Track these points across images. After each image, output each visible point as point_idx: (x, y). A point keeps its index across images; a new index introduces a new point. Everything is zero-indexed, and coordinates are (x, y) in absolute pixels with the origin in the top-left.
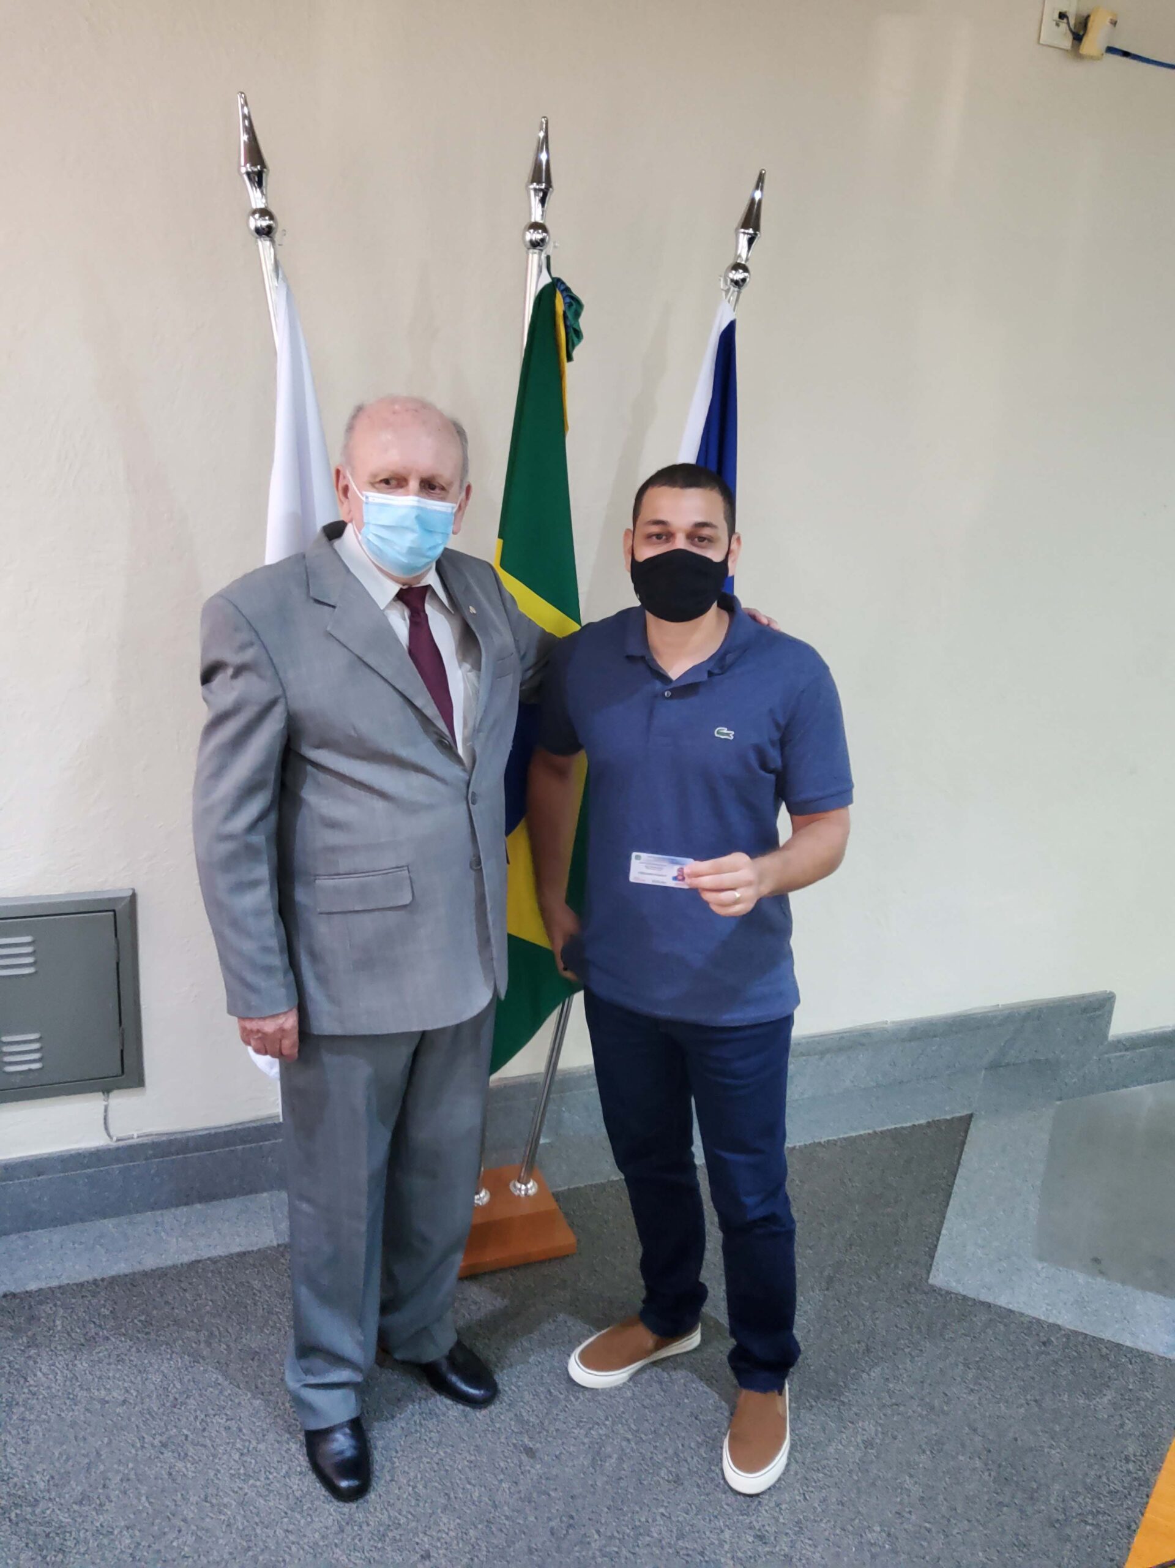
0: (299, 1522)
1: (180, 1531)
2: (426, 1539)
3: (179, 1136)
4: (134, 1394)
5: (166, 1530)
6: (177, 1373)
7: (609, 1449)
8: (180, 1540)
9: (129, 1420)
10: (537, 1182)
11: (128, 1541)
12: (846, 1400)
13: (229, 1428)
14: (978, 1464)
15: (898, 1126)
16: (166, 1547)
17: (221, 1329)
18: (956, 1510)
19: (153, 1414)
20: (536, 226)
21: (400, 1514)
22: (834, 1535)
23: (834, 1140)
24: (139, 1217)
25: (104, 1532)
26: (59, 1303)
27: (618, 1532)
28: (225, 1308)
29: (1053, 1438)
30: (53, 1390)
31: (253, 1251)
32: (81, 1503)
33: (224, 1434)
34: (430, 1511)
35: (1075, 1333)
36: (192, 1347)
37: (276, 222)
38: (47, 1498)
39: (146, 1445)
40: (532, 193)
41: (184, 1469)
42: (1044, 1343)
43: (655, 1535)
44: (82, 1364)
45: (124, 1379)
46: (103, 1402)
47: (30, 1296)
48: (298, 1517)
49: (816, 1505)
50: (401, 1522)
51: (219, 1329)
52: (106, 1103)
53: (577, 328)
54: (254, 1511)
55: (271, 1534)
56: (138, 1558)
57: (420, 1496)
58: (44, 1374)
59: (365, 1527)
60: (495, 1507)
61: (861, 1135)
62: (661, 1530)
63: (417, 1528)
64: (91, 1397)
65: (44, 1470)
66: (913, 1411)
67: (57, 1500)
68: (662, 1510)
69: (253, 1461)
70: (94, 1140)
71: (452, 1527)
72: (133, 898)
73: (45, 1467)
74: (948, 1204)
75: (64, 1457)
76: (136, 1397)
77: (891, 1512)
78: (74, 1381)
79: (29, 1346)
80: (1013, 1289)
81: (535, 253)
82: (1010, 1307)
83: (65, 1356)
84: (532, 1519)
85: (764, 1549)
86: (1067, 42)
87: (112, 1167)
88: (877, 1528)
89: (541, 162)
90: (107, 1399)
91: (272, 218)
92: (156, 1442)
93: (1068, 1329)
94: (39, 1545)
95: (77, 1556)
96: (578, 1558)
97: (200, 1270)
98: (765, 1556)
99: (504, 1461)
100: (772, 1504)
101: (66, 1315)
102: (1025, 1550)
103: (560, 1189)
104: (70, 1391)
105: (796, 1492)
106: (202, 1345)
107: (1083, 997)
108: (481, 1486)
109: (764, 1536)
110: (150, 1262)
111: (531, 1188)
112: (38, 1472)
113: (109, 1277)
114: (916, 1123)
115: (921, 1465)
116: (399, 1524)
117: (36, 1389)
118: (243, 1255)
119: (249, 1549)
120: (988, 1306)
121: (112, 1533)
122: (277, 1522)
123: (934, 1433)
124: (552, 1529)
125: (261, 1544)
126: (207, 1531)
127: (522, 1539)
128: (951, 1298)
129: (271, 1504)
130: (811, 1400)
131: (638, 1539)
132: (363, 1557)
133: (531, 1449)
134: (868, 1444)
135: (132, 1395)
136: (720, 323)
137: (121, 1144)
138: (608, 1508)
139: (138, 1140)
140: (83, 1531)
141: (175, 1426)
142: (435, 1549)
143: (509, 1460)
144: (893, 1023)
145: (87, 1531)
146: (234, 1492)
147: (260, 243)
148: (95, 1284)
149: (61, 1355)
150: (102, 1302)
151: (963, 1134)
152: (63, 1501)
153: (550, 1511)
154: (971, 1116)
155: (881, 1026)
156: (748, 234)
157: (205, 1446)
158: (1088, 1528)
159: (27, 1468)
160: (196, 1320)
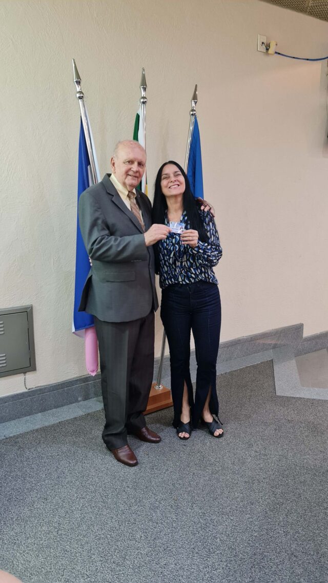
1: (92, 478)
3: (46, 387)
14: (306, 429)
15: (253, 364)
18: (304, 438)
23: (236, 370)
24: (37, 415)
25: (70, 482)
26: (23, 437)
27: (217, 457)
31: (78, 417)
32: (58, 478)
33: (93, 456)
37: (84, 95)
39: (71, 463)
42: (312, 403)
44: (39, 449)
45: (55, 450)
46: (52, 456)
47: (12, 438)
52: (25, 377)
61: (243, 368)
70: (22, 390)
72: (32, 307)
74: (274, 378)
80: (299, 394)
82: (301, 397)
86: (265, 51)
87: (28, 398)
92: (74, 461)
93: (318, 399)
97: (63, 424)
101: (27, 440)
107: (294, 325)
110: (47, 424)
111: (161, 387)
113: (36, 429)
114: (257, 363)
118: (75, 418)
120: (294, 398)
128: (284, 397)
137: (30, 390)
139: (35, 389)
144: (246, 336)
147: (80, 101)
148: (32, 431)
149: (31, 449)
150: (37, 435)
151: (272, 363)
153: (197, 456)
154: (272, 360)
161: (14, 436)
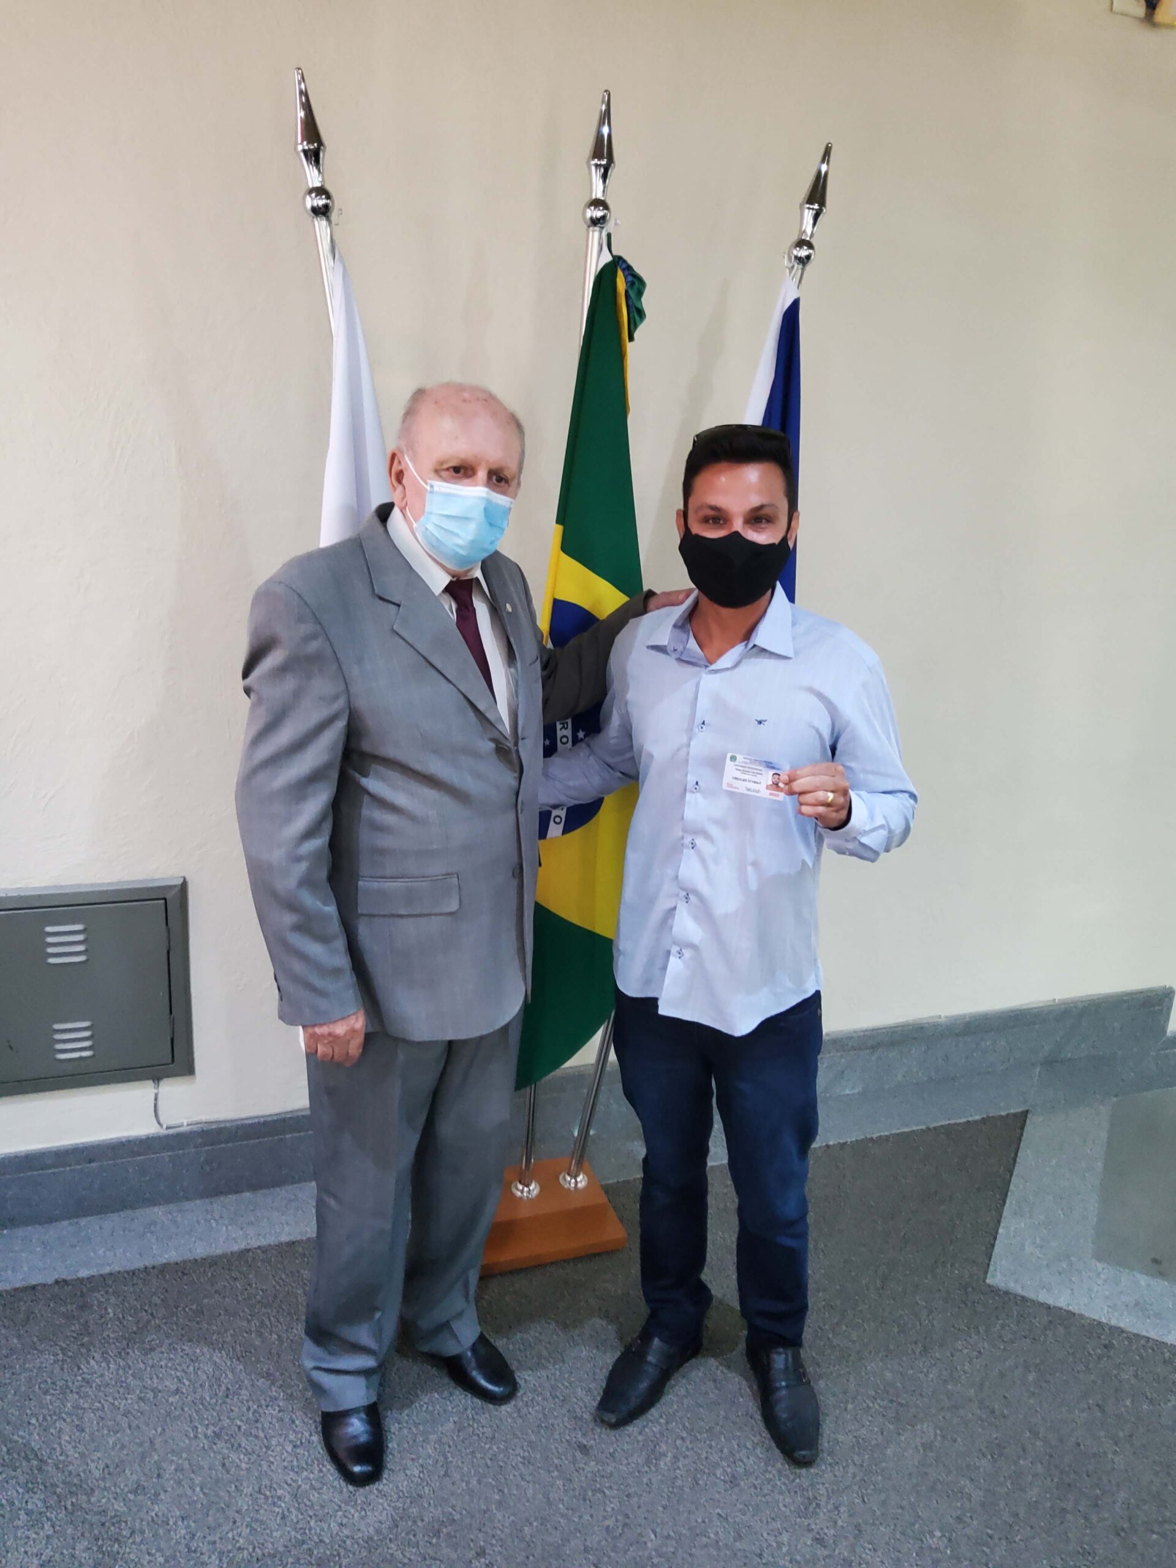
0: (353, 1516)
1: (235, 1522)
2: (480, 1535)
3: (228, 1125)
4: (187, 1383)
5: (221, 1521)
6: (229, 1364)
7: (663, 1447)
8: (235, 1532)
9: (183, 1410)
10: (588, 1176)
11: (183, 1532)
12: (904, 1402)
13: (282, 1420)
14: (1039, 1468)
15: (952, 1122)
16: (221, 1539)
17: (272, 1318)
18: (1017, 1515)
19: (206, 1404)
20: (597, 203)
21: (455, 1510)
22: (894, 1539)
23: (886, 1136)
24: (187, 1205)
25: (160, 1522)
26: (110, 1290)
27: (673, 1532)
28: (275, 1297)
29: (1116, 1444)
30: (107, 1378)
31: (302, 1240)
32: (135, 1492)
33: (276, 1425)
34: (485, 1508)
35: (1136, 1335)
36: (243, 1336)
37: (333, 203)
38: (102, 1486)
39: (200, 1436)
40: (593, 168)
41: (238, 1461)
42: (1105, 1346)
43: (712, 1536)
44: (134, 1352)
45: (176, 1369)
46: (156, 1391)
47: (82, 1283)
48: (352, 1511)
49: (876, 1509)
50: (456, 1518)
51: (270, 1320)
52: (156, 1091)
53: (639, 307)
54: (308, 1503)
55: (325, 1526)
56: (193, 1549)
57: (473, 1491)
58: (96, 1362)
59: (420, 1523)
60: (549, 1503)
61: (914, 1131)
62: (718, 1533)
63: (471, 1525)
64: (144, 1387)
65: (99, 1458)
66: (973, 1414)
67: (113, 1488)
68: (719, 1511)
69: (306, 1453)
70: (143, 1127)
71: (507, 1524)
72: (184, 887)
73: (99, 1455)
74: (1004, 1202)
75: (118, 1447)
76: (189, 1386)
77: (951, 1517)
78: (127, 1370)
79: (81, 1334)
80: (1072, 1290)
81: (595, 231)
82: (1071, 1308)
83: (117, 1344)
84: (587, 1517)
85: (821, 1552)
86: (1141, 10)
87: (162, 1155)
88: (938, 1534)
89: (603, 136)
90: (160, 1388)
91: (328, 197)
92: (209, 1432)
93: (1130, 1332)
94: (95, 1535)
95: (134, 1547)
96: (634, 1558)
97: (250, 1260)
98: (824, 1560)
99: (559, 1458)
100: (830, 1507)
101: (118, 1303)
102: (1090, 1558)
103: (610, 1182)
104: (123, 1379)
105: (855, 1495)
106: (253, 1335)
107: (1141, 992)
108: (534, 1482)
109: (823, 1538)
110: (200, 1250)
111: (581, 1181)
112: (93, 1461)
113: (161, 1265)
114: (970, 1119)
115: (982, 1470)
116: (454, 1520)
117: (89, 1377)
118: (292, 1244)
119: (303, 1542)
120: (1049, 1307)
121: (168, 1524)
122: (331, 1516)
123: (995, 1436)
124: (608, 1526)
125: (316, 1539)
126: (262, 1522)
127: (577, 1537)
128: (1009, 1299)
129: (324, 1497)
130: (867, 1401)
131: (695, 1540)
132: (418, 1553)
133: (585, 1446)
134: (928, 1446)
135: (184, 1384)
136: (784, 300)
137: (171, 1131)
138: (664, 1508)
139: (190, 1127)
140: (139, 1521)
141: (229, 1418)
142: (489, 1546)
143: (563, 1457)
144: (946, 1017)
145: (142, 1520)
146: (287, 1484)
147: (316, 223)
148: (145, 1272)
149: (114, 1343)
150: (153, 1290)
151: (1018, 1131)
152: (118, 1490)
153: (605, 1510)
154: (1027, 1111)
155: (935, 1020)
156: (813, 209)
157: (257, 1437)
158: (1155, 1536)
159: (82, 1455)
160: (247, 1310)
161: (91, 1278)
